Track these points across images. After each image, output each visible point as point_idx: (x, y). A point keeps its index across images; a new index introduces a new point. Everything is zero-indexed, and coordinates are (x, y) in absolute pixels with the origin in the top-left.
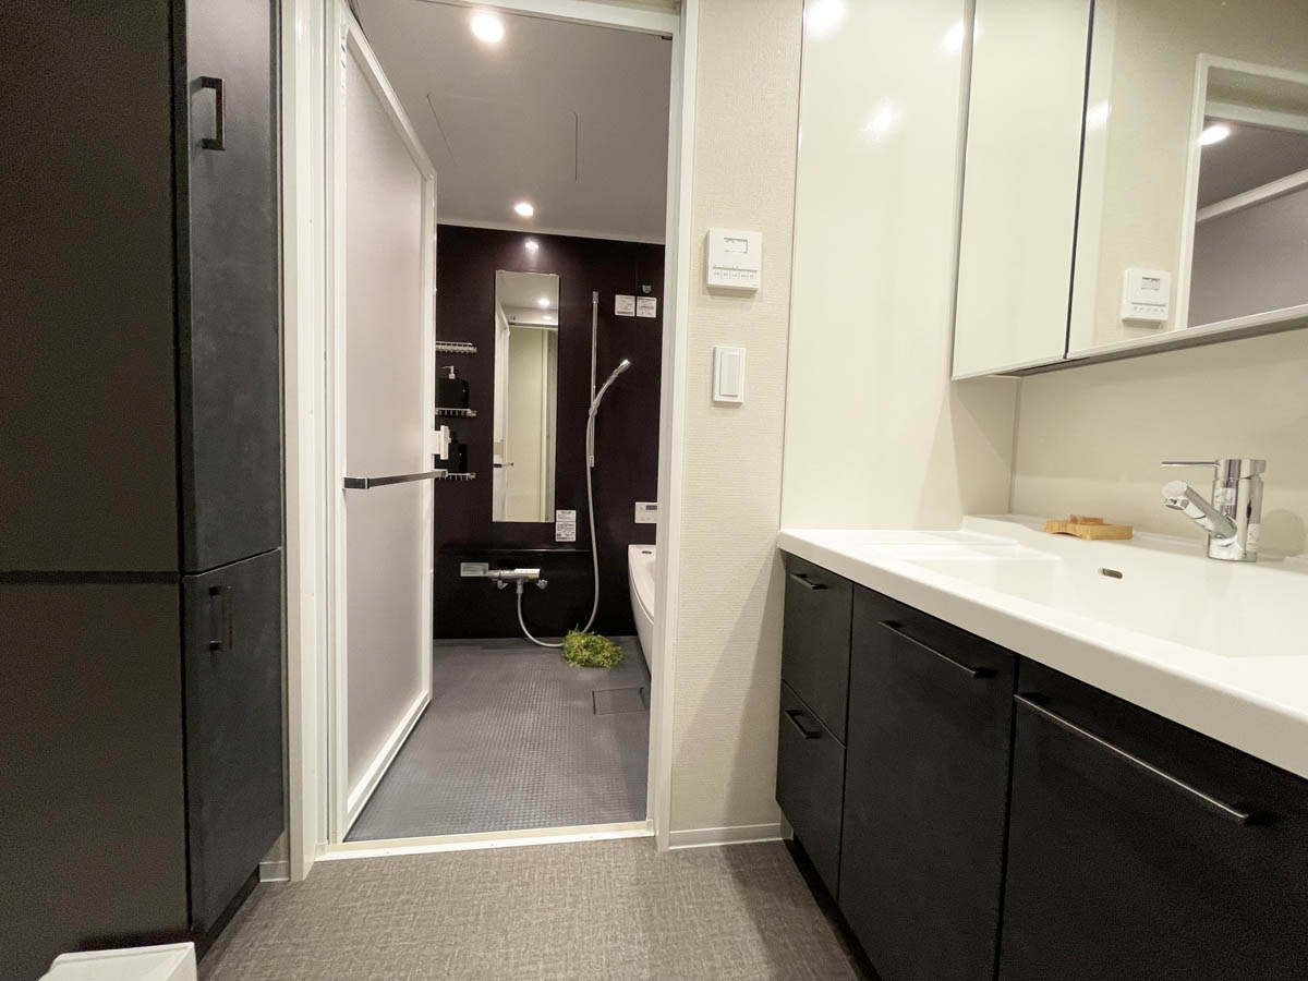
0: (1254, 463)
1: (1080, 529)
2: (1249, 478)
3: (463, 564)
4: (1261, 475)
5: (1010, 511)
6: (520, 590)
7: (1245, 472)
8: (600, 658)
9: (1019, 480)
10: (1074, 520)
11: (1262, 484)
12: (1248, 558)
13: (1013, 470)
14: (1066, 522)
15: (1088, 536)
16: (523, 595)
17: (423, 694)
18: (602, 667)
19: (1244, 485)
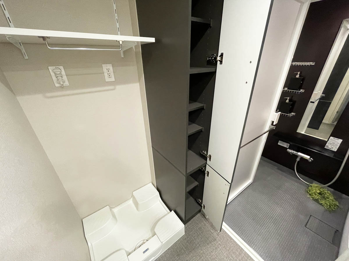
3: (279, 141)
6: (298, 160)
8: (323, 202)
16: (298, 162)
17: (250, 181)
18: (323, 206)
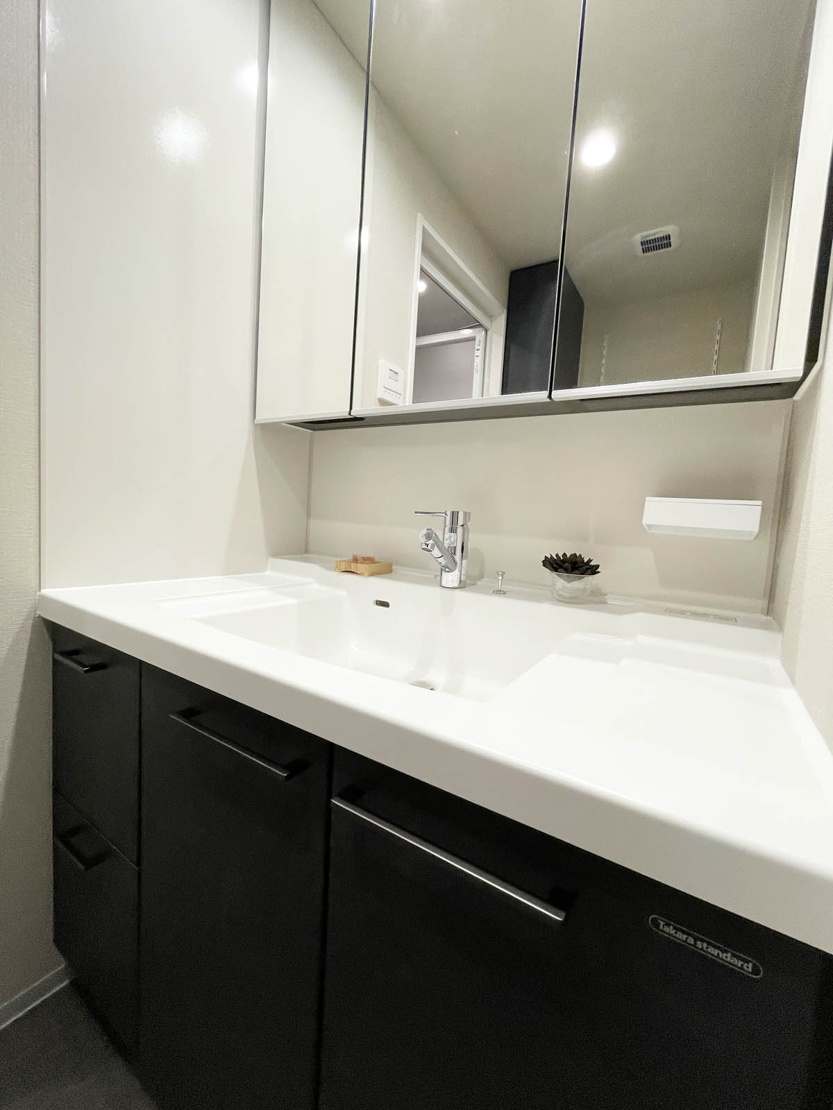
0: (465, 514)
1: (361, 567)
2: (462, 526)
4: (468, 524)
5: (306, 552)
7: (461, 522)
9: (315, 524)
10: (355, 560)
11: (468, 530)
12: (462, 585)
13: (308, 515)
14: (349, 562)
15: (366, 574)
19: (460, 530)
